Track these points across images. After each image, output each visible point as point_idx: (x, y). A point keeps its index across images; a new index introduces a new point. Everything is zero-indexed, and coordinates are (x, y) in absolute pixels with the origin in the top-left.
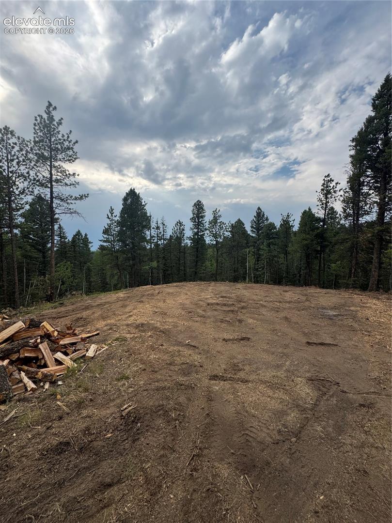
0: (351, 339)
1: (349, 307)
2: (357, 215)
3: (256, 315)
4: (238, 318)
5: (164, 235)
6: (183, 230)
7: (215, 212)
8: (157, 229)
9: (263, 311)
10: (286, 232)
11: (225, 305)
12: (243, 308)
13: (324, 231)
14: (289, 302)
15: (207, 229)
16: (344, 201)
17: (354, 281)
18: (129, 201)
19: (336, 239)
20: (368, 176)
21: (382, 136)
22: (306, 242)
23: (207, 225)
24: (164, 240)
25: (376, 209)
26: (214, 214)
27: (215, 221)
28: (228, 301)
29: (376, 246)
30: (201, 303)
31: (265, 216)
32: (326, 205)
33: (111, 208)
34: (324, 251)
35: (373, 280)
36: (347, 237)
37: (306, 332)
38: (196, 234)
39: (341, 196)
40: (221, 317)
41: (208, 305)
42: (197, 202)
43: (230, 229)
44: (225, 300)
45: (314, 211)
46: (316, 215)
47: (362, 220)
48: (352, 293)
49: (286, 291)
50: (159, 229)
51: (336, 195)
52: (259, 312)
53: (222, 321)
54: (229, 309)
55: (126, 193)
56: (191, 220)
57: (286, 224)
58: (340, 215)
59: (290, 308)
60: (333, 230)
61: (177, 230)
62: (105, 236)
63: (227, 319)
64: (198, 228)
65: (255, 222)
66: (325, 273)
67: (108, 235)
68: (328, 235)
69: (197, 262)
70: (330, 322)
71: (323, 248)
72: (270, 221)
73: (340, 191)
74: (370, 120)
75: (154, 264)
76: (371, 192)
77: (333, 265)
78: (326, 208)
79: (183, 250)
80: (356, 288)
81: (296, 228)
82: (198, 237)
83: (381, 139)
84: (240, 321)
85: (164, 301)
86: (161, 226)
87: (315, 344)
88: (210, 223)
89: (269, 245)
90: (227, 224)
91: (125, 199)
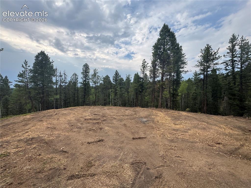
0: (152, 133)
1: (151, 116)
2: (154, 77)
3: (110, 124)
4: (100, 127)
5: (65, 80)
6: (77, 78)
7: (95, 70)
8: (60, 77)
9: (114, 121)
10: (128, 82)
11: (95, 119)
12: (104, 121)
13: (143, 83)
14: (127, 116)
15: (91, 79)
16: (150, 71)
17: (153, 104)
18: (40, 58)
19: (147, 86)
20: (158, 62)
21: (163, 47)
22: (136, 87)
23: (91, 77)
24: (65, 83)
25: (161, 75)
26: (95, 71)
27: (95, 75)
28: (97, 117)
29: (161, 90)
30: (81, 119)
31: (119, 75)
32: (144, 72)
33: (26, 61)
34: (143, 92)
35: (160, 104)
36: (151, 86)
37: (133, 132)
38: (85, 81)
39: (149, 69)
40: (90, 127)
41: (85, 120)
42: (85, 64)
43: (102, 80)
44: (95, 117)
45: (139, 74)
46: (140, 76)
47: (156, 80)
48: (152, 109)
49: (127, 110)
50: (62, 77)
51: (147, 68)
52: (112, 122)
53: (90, 130)
54: (97, 122)
55: (38, 53)
56: (81, 73)
57: (128, 79)
58: (149, 77)
59: (127, 119)
60: (146, 83)
61: (74, 78)
62: (20, 78)
63: (94, 128)
64: (86, 78)
65: (115, 77)
66: (143, 101)
67: (22, 78)
68: (144, 85)
69: (85, 96)
70: (143, 125)
71: (143, 90)
72: (122, 77)
73: (149, 67)
74: (159, 40)
75: (58, 97)
76: (159, 68)
77: (146, 97)
78: (144, 73)
79: (77, 90)
80: (154, 107)
81: (132, 81)
82: (85, 82)
83: (162, 48)
84: (101, 129)
85: (58, 119)
86: (63, 75)
87: (136, 138)
88: (92, 76)
89: (121, 88)
90: (101, 77)
91: (37, 57)
